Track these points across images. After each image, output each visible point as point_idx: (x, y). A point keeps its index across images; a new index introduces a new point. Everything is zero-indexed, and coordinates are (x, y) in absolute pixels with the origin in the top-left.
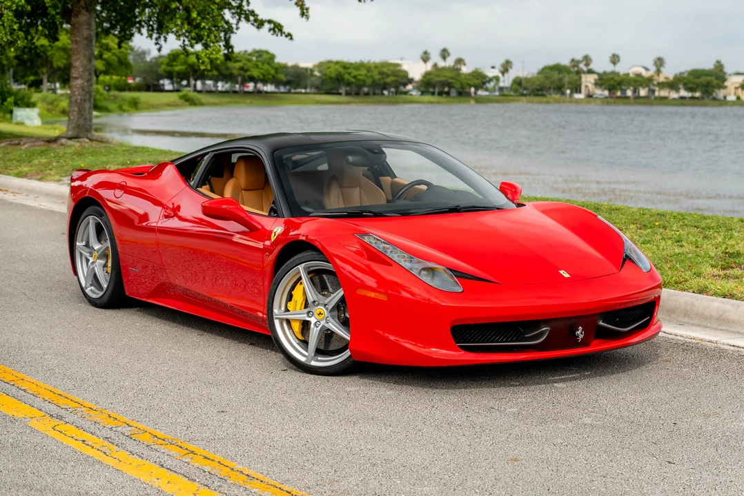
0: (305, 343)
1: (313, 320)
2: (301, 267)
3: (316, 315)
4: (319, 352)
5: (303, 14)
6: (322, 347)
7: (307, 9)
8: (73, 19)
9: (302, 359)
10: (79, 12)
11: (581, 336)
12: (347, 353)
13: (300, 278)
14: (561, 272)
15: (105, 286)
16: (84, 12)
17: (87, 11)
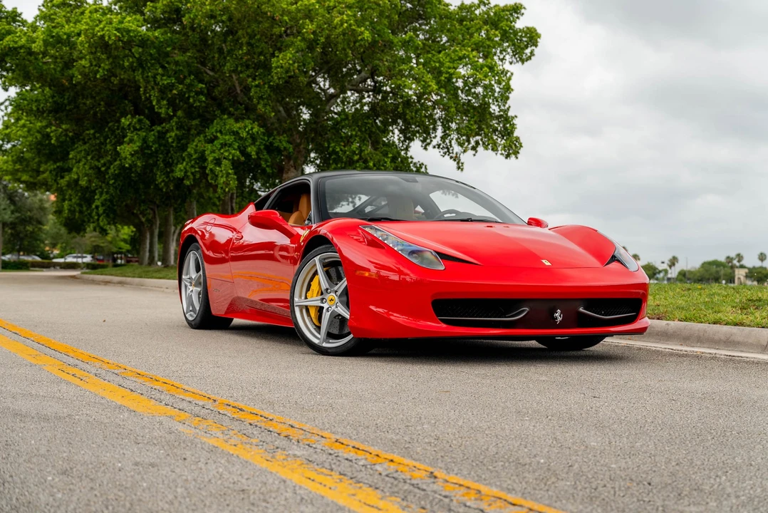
0: (318, 328)
1: (326, 306)
2: (317, 259)
3: (328, 301)
4: (330, 336)
5: (459, 168)
6: (336, 331)
7: (462, 163)
8: (284, 175)
9: (316, 341)
10: (289, 170)
11: (559, 319)
12: (351, 336)
14: (544, 261)
15: (198, 309)
16: (292, 169)
17: (295, 169)
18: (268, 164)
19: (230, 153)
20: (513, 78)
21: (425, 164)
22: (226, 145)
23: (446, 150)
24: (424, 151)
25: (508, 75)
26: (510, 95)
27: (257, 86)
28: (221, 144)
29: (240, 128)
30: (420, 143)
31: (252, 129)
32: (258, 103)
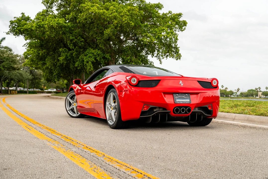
5: (160, 63)
19: (91, 59)
22: (90, 57)
23: (158, 58)
24: (152, 58)
25: (177, 35)
26: (177, 41)
27: (99, 39)
28: (89, 57)
29: (94, 52)
31: (98, 52)
32: (99, 44)
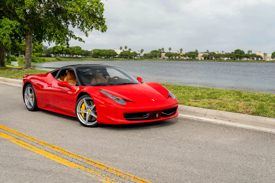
0: (85, 119)
1: (87, 113)
2: (84, 99)
3: (88, 111)
4: (89, 121)
6: (90, 120)
7: (88, 34)
8: (26, 37)
9: (85, 123)
10: (28, 35)
11: (157, 116)
12: (96, 121)
13: (84, 102)
14: (152, 100)
15: (32, 105)
16: (29, 35)
17: (30, 35)
18: (21, 34)
19: (9, 32)
20: (104, 6)
21: (72, 31)
22: (7, 29)
23: (82, 29)
24: (73, 28)
25: (102, 5)
26: (103, 12)
27: (18, 10)
28: (6, 29)
29: (12, 23)
30: (72, 25)
31: (17, 24)
32: (19, 15)
